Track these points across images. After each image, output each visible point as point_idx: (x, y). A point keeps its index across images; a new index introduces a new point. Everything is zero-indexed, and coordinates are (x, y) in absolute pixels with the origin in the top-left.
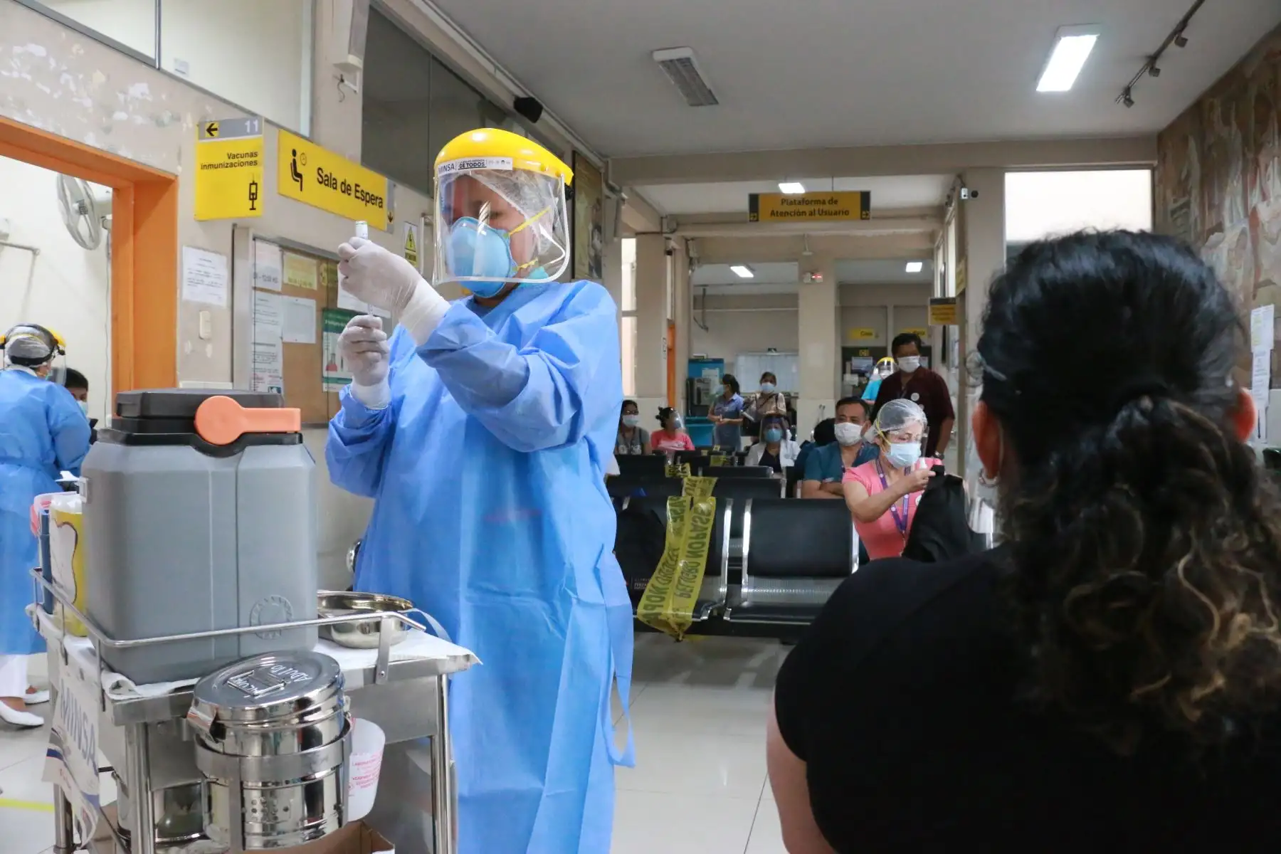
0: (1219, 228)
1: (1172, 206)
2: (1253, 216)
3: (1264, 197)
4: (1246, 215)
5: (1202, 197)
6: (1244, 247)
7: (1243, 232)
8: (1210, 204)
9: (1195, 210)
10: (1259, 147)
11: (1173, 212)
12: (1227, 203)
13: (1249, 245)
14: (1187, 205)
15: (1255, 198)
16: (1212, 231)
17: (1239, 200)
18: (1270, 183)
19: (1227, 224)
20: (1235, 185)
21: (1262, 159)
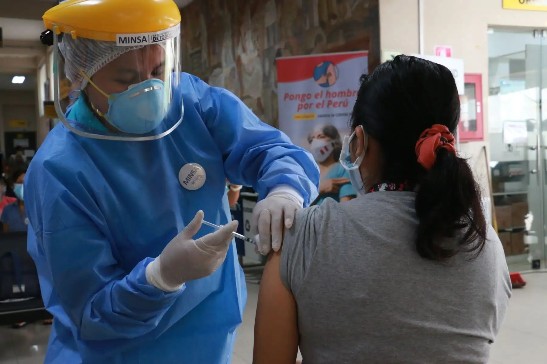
0: (219, 65)
1: (190, 51)
2: (238, 61)
3: (244, 50)
4: (234, 59)
5: (209, 48)
6: (234, 77)
7: (233, 69)
8: (214, 51)
9: (204, 55)
10: (240, 23)
11: (191, 55)
12: (223, 53)
13: (237, 76)
14: (200, 52)
15: (239, 51)
16: (215, 67)
17: (230, 51)
18: (247, 43)
19: (224, 64)
20: (228, 43)
21: (242, 30)
